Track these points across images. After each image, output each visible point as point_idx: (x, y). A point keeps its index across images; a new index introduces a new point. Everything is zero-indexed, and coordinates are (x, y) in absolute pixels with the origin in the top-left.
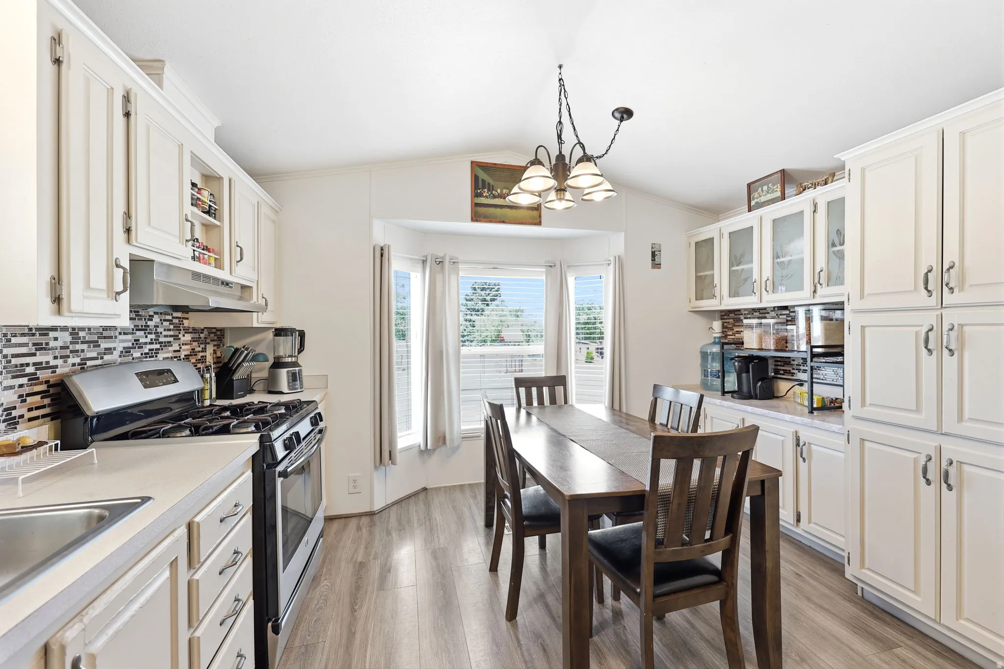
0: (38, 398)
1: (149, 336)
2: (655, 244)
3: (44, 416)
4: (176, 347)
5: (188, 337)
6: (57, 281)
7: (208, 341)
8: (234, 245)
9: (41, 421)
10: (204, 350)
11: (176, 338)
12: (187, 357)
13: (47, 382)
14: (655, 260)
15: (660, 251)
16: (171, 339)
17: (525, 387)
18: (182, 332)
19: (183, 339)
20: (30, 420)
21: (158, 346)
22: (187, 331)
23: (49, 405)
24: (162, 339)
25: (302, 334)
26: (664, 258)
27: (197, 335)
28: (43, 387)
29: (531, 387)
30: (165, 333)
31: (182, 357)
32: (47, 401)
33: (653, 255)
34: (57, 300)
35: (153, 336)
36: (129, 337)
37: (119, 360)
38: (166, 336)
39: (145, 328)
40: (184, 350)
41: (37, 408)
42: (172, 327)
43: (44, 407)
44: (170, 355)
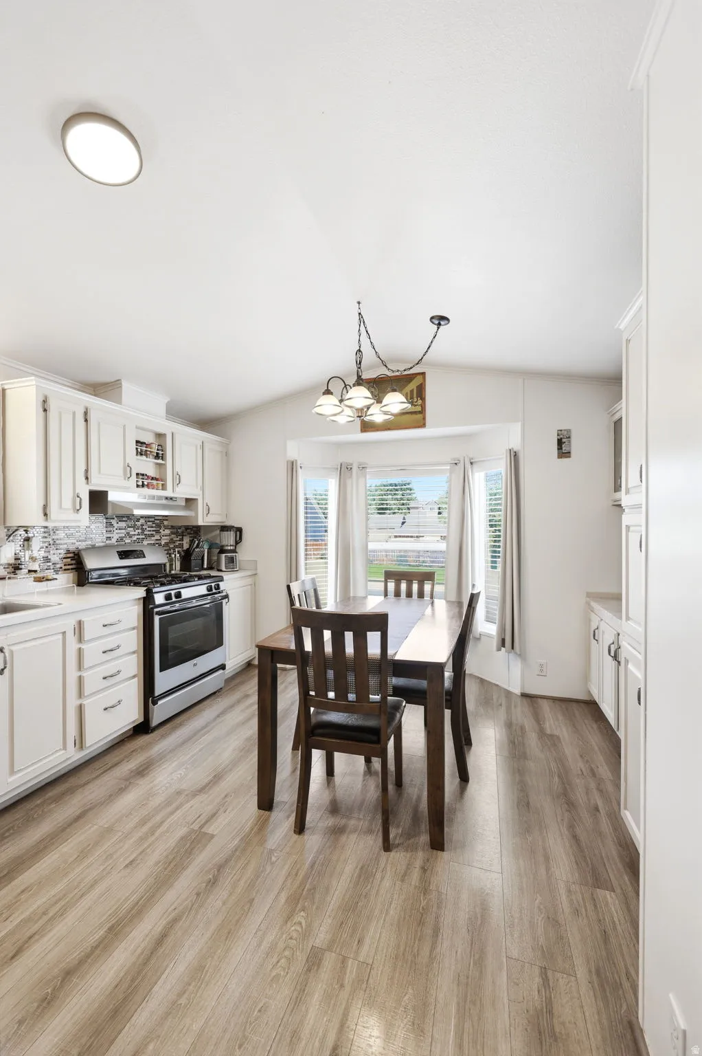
0: (69, 560)
1: (137, 531)
2: (561, 430)
3: (72, 569)
4: (157, 537)
5: (167, 532)
6: (45, 507)
7: (184, 534)
8: (175, 474)
9: (69, 571)
10: (182, 540)
11: (158, 532)
12: (167, 544)
13: (74, 553)
14: (562, 449)
15: (569, 437)
16: (154, 533)
17: (396, 580)
18: (163, 528)
19: (163, 533)
20: (65, 570)
21: (144, 537)
22: (166, 527)
23: (75, 564)
24: (145, 533)
25: (240, 530)
26: (575, 446)
27: (175, 530)
28: (71, 555)
29: (401, 580)
30: (148, 529)
31: (163, 543)
32: (74, 562)
33: (560, 442)
34: (46, 515)
35: (140, 531)
36: (123, 531)
37: (116, 543)
38: (149, 531)
39: (134, 527)
40: (164, 539)
41: (69, 565)
42: (154, 525)
43: (72, 564)
44: (153, 542)
